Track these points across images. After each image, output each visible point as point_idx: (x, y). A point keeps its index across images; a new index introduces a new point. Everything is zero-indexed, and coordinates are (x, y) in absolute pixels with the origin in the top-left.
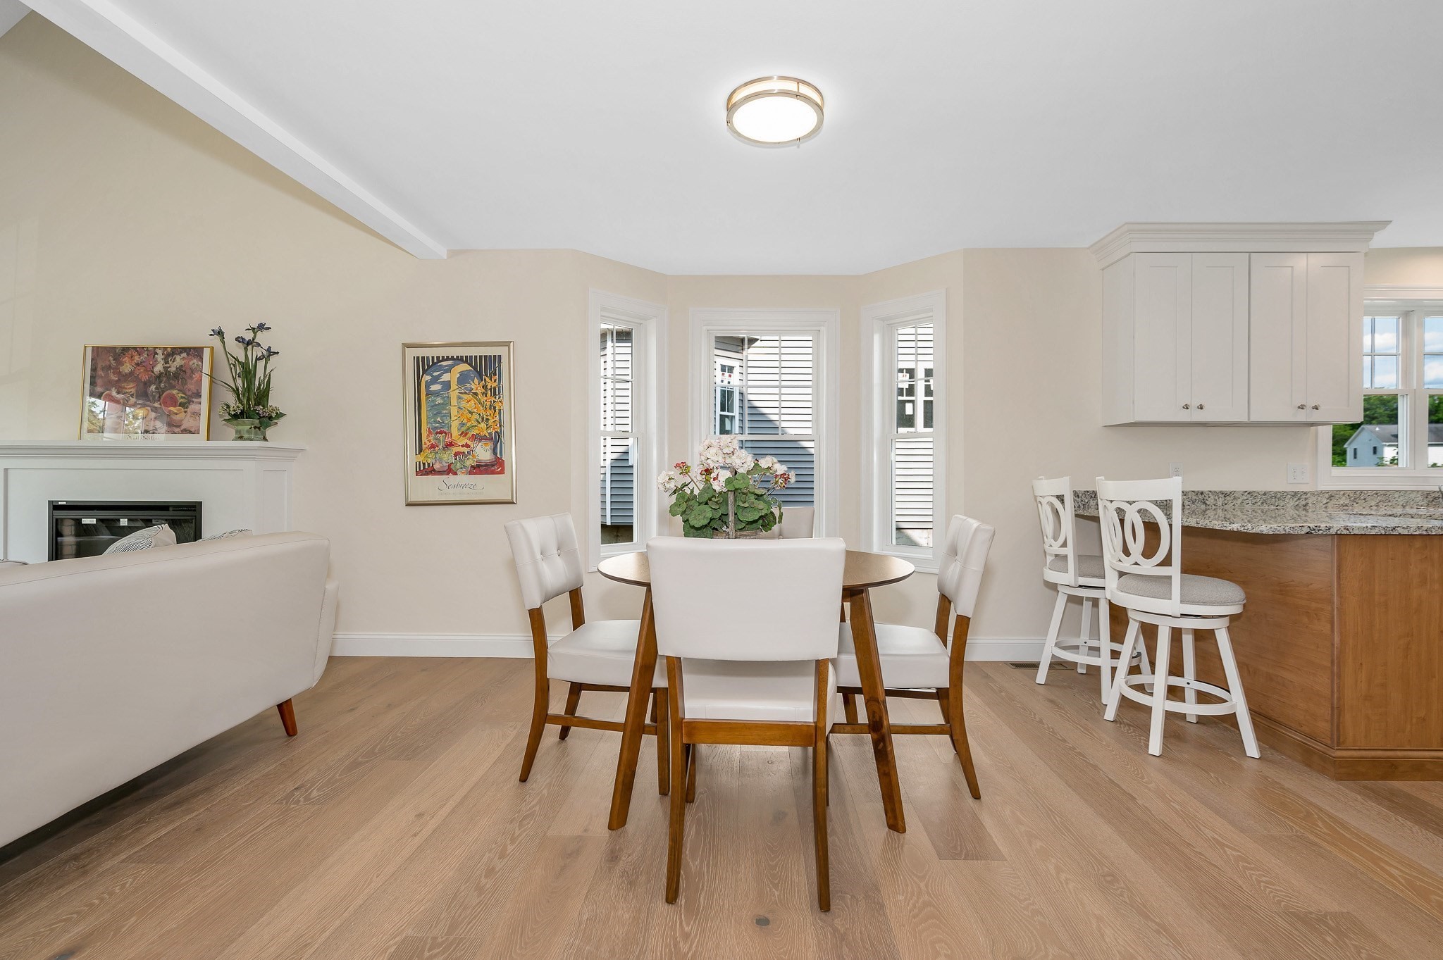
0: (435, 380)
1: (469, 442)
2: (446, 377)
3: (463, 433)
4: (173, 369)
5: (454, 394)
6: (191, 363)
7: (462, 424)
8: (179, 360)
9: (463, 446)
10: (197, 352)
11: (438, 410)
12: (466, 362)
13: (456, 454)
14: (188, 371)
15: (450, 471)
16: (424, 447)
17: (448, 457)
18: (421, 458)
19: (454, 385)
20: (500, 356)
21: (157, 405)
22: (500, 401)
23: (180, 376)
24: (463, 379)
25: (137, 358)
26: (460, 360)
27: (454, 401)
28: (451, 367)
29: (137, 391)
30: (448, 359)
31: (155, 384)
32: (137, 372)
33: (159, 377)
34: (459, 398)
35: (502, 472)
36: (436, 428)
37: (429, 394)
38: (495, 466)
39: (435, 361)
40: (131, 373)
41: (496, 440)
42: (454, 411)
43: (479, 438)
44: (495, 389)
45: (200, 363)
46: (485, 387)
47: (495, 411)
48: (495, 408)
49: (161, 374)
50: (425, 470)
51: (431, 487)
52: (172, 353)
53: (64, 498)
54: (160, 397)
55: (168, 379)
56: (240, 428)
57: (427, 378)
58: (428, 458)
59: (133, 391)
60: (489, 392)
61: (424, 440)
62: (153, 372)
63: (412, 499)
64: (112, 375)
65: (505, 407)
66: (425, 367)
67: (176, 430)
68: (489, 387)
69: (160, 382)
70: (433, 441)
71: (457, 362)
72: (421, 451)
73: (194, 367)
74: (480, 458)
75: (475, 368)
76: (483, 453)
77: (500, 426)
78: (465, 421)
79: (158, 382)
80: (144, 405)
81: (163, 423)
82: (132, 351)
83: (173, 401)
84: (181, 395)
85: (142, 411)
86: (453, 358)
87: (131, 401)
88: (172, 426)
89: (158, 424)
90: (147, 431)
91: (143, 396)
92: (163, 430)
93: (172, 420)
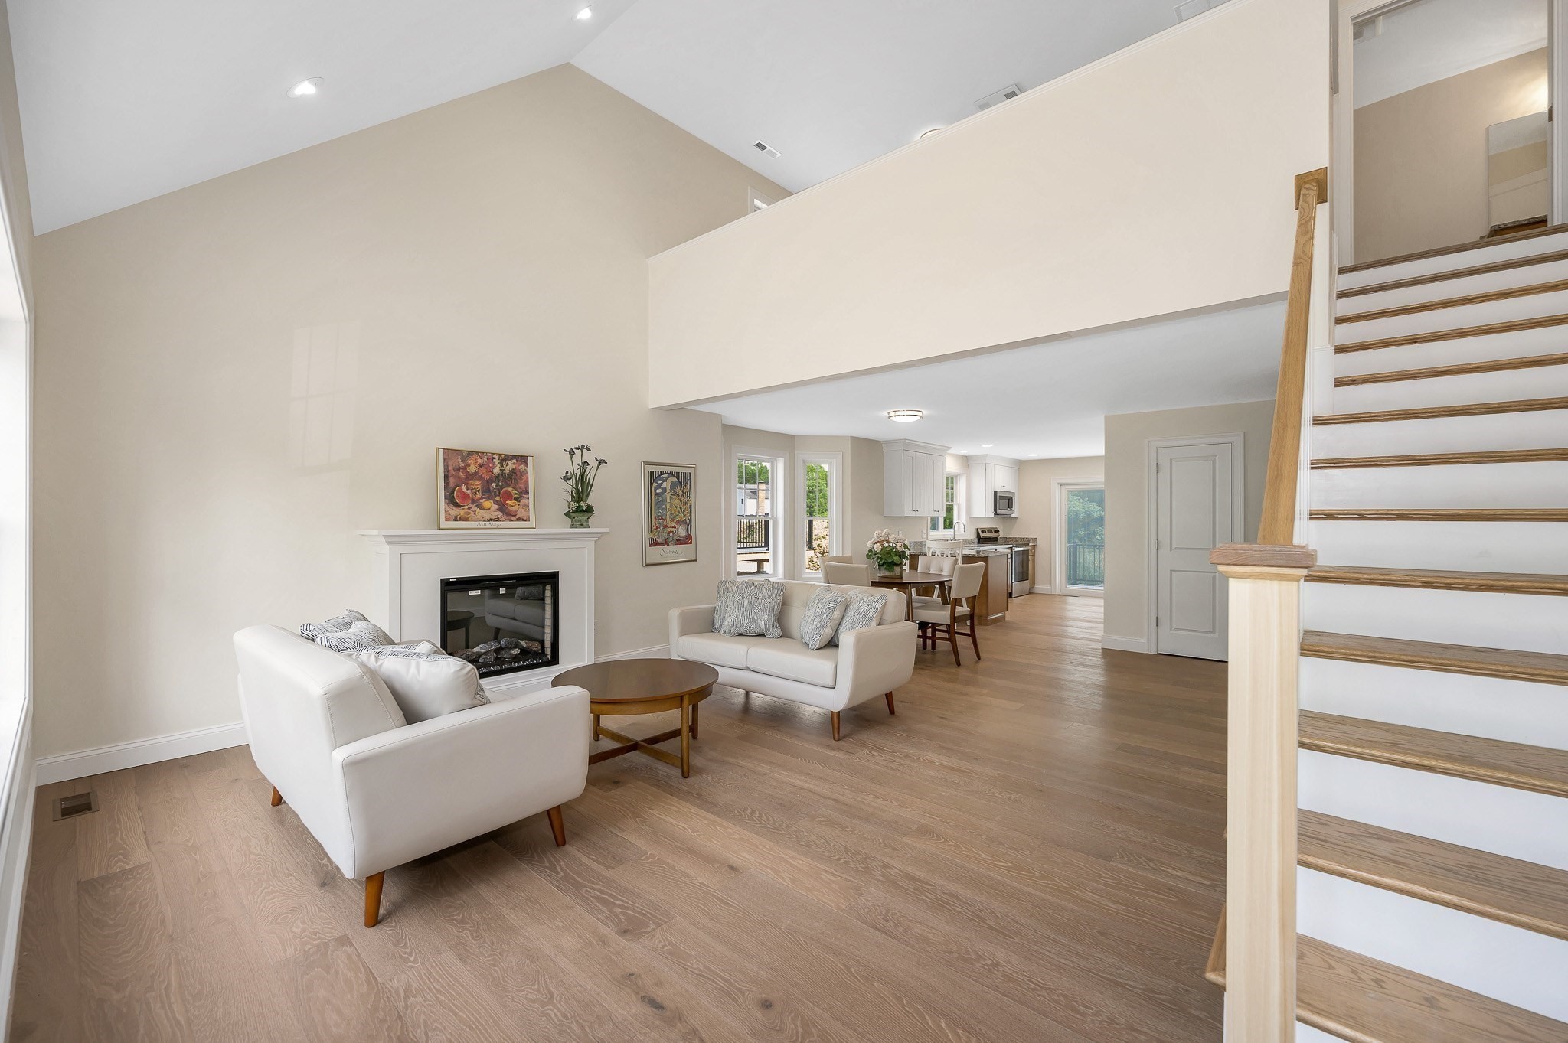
0: (659, 487)
1: (675, 525)
2: (664, 484)
4: (507, 471)
5: (668, 496)
6: (520, 467)
7: (672, 514)
8: (510, 465)
9: (672, 527)
10: (523, 459)
11: (660, 505)
12: (674, 476)
13: (670, 532)
14: (518, 473)
15: (666, 543)
16: (653, 528)
17: (665, 535)
18: (652, 536)
19: (668, 490)
20: (691, 474)
21: (498, 499)
22: (690, 501)
23: (512, 477)
24: (673, 486)
25: (479, 461)
26: (671, 474)
27: (668, 500)
28: (667, 478)
29: (482, 487)
30: (665, 473)
31: (495, 482)
32: (480, 473)
33: (498, 477)
34: (671, 498)
35: (691, 543)
36: (659, 516)
37: (656, 495)
38: (687, 540)
39: (659, 474)
40: (476, 473)
41: (687, 524)
42: (668, 506)
43: (680, 522)
44: (687, 493)
45: (526, 468)
46: (683, 491)
47: (688, 506)
48: (687, 504)
49: (499, 474)
50: (655, 544)
51: (656, 554)
52: (506, 458)
53: (453, 575)
54: (499, 493)
55: (505, 479)
57: (655, 485)
58: (656, 535)
59: (479, 487)
60: (685, 495)
61: (653, 524)
62: (493, 473)
63: (648, 562)
64: (461, 474)
65: (693, 504)
66: (655, 478)
67: (513, 518)
68: (685, 491)
69: (499, 482)
70: (657, 525)
71: (670, 476)
72: (652, 531)
73: (521, 470)
74: (680, 535)
75: (678, 479)
76: (682, 532)
77: (690, 515)
78: (673, 512)
79: (497, 481)
80: (488, 499)
81: (503, 512)
82: (475, 455)
83: (509, 496)
84: (514, 491)
85: (487, 504)
86: (668, 473)
87: (479, 495)
88: (510, 515)
89: (500, 514)
90: (491, 520)
91: (487, 491)
92: (503, 519)
93: (510, 511)
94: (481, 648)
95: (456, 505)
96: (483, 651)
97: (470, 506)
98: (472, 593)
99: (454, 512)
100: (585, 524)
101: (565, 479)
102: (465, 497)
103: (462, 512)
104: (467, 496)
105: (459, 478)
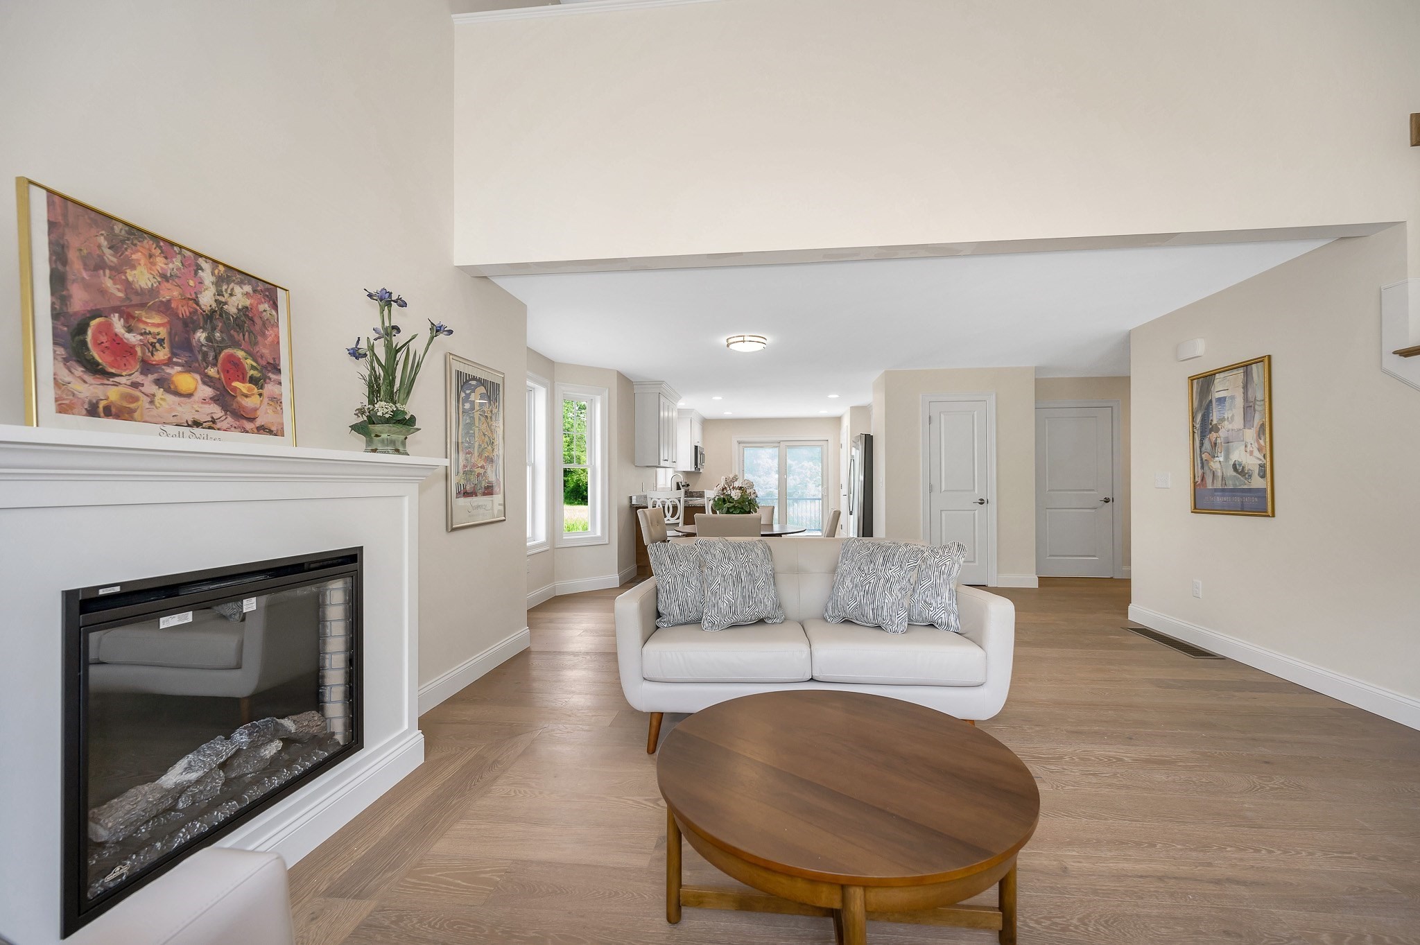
0: (467, 398)
1: (484, 464)
2: (472, 396)
4: (231, 308)
5: (477, 415)
6: (260, 306)
7: (480, 445)
8: (238, 298)
10: (269, 292)
11: (467, 429)
12: (483, 385)
13: (478, 476)
14: (257, 320)
15: (474, 492)
16: (460, 467)
17: (473, 479)
18: (458, 479)
19: (477, 406)
21: (212, 371)
22: (498, 427)
24: (482, 400)
25: (161, 264)
26: (479, 380)
28: (476, 387)
29: (170, 334)
31: (204, 330)
33: (210, 317)
34: (479, 419)
35: (499, 492)
36: (466, 447)
37: (464, 411)
38: (495, 489)
39: (468, 378)
40: (153, 292)
41: (496, 462)
42: (476, 432)
43: (488, 460)
44: (496, 414)
45: (274, 312)
46: (491, 411)
47: (497, 435)
48: (497, 432)
49: (213, 312)
51: (463, 510)
52: (230, 275)
54: (216, 358)
55: (228, 326)
57: (463, 394)
58: (462, 479)
59: (163, 332)
60: (493, 417)
61: (460, 459)
62: (197, 303)
63: (454, 523)
64: (109, 283)
65: (502, 432)
66: (462, 382)
67: (249, 426)
69: (214, 329)
70: (464, 462)
71: (479, 383)
72: (458, 471)
73: (266, 316)
74: (490, 479)
75: (488, 391)
76: (491, 474)
77: (498, 450)
78: (480, 442)
79: (208, 326)
80: (189, 368)
81: (225, 408)
82: (148, 243)
83: (235, 369)
84: (250, 361)
85: (186, 381)
86: (476, 378)
87: (162, 354)
88: (242, 418)
89: (217, 411)
90: (197, 424)
91: (182, 346)
92: (225, 425)
93: (240, 406)
94: (189, 768)
95: (94, 368)
96: (193, 776)
97: (138, 377)
98: (167, 622)
99: (87, 388)
100: (401, 449)
101: (356, 354)
102: (121, 350)
103: (113, 394)
104: (129, 350)
105: (103, 292)
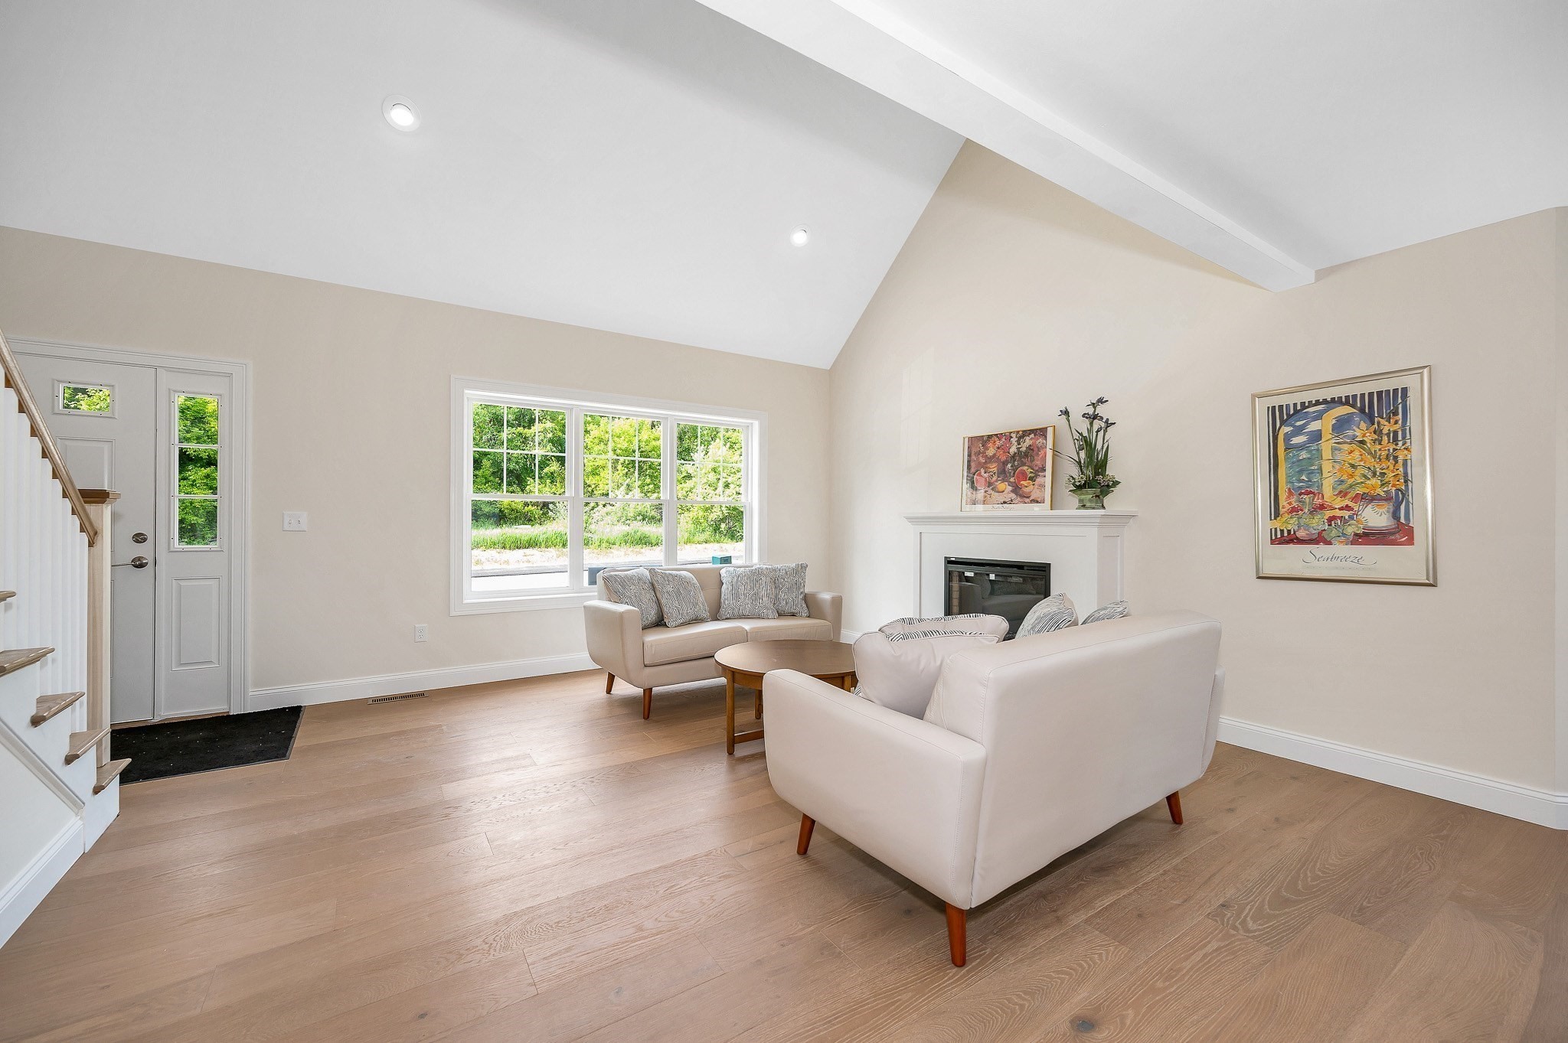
0: (1298, 431)
1: (1351, 504)
2: (1314, 426)
3: (1340, 492)
4: (1024, 449)
5: (1326, 446)
6: (1038, 442)
7: (1340, 482)
8: (1028, 441)
9: (1341, 509)
10: (1041, 432)
11: (1302, 468)
12: (1347, 403)
13: (1331, 519)
14: (1036, 449)
15: (1319, 539)
16: (1282, 511)
17: (1318, 523)
18: (1278, 524)
19: (1327, 434)
20: (1405, 390)
21: (1012, 480)
22: (1406, 449)
23: (1029, 454)
24: (1341, 425)
25: (998, 443)
26: (1336, 402)
27: (1327, 453)
28: (1322, 413)
29: (998, 470)
30: (1318, 403)
31: (1011, 463)
32: (998, 454)
33: (1013, 457)
34: (1334, 449)
35: (1410, 541)
36: (1300, 488)
37: (1288, 448)
38: (1399, 533)
39: (1299, 408)
40: (994, 456)
41: (1399, 500)
42: (1327, 467)
43: (1368, 498)
44: (1396, 433)
45: (1045, 441)
46: (1378, 432)
47: (1396, 462)
48: (1396, 458)
49: (1015, 454)
50: (1289, 539)
51: (1294, 559)
52: (1023, 435)
53: (954, 555)
54: (1014, 473)
55: (1021, 457)
56: (1083, 497)
57: (1286, 429)
58: (1289, 524)
59: (996, 471)
60: (1385, 438)
61: (1283, 502)
62: (1009, 453)
63: (1267, 571)
64: (981, 459)
65: (1415, 455)
66: (1284, 417)
67: (1027, 500)
68: (1385, 431)
69: (1015, 461)
70: (1295, 504)
71: (1332, 405)
72: (1277, 514)
73: (1039, 445)
74: (1370, 524)
75: (1361, 409)
76: (1376, 517)
77: (1406, 481)
78: (1345, 477)
79: (1013, 461)
80: (1003, 481)
81: (1016, 494)
82: (994, 438)
83: (1024, 476)
84: (1030, 470)
85: (1002, 486)
86: (1325, 402)
87: (995, 478)
88: (1022, 497)
89: (1013, 496)
90: (1005, 503)
91: (1003, 473)
92: (1016, 501)
93: (1023, 492)
95: (975, 489)
97: (987, 489)
99: (973, 496)
102: (983, 480)
103: (978, 496)
104: (985, 480)
105: (980, 462)
